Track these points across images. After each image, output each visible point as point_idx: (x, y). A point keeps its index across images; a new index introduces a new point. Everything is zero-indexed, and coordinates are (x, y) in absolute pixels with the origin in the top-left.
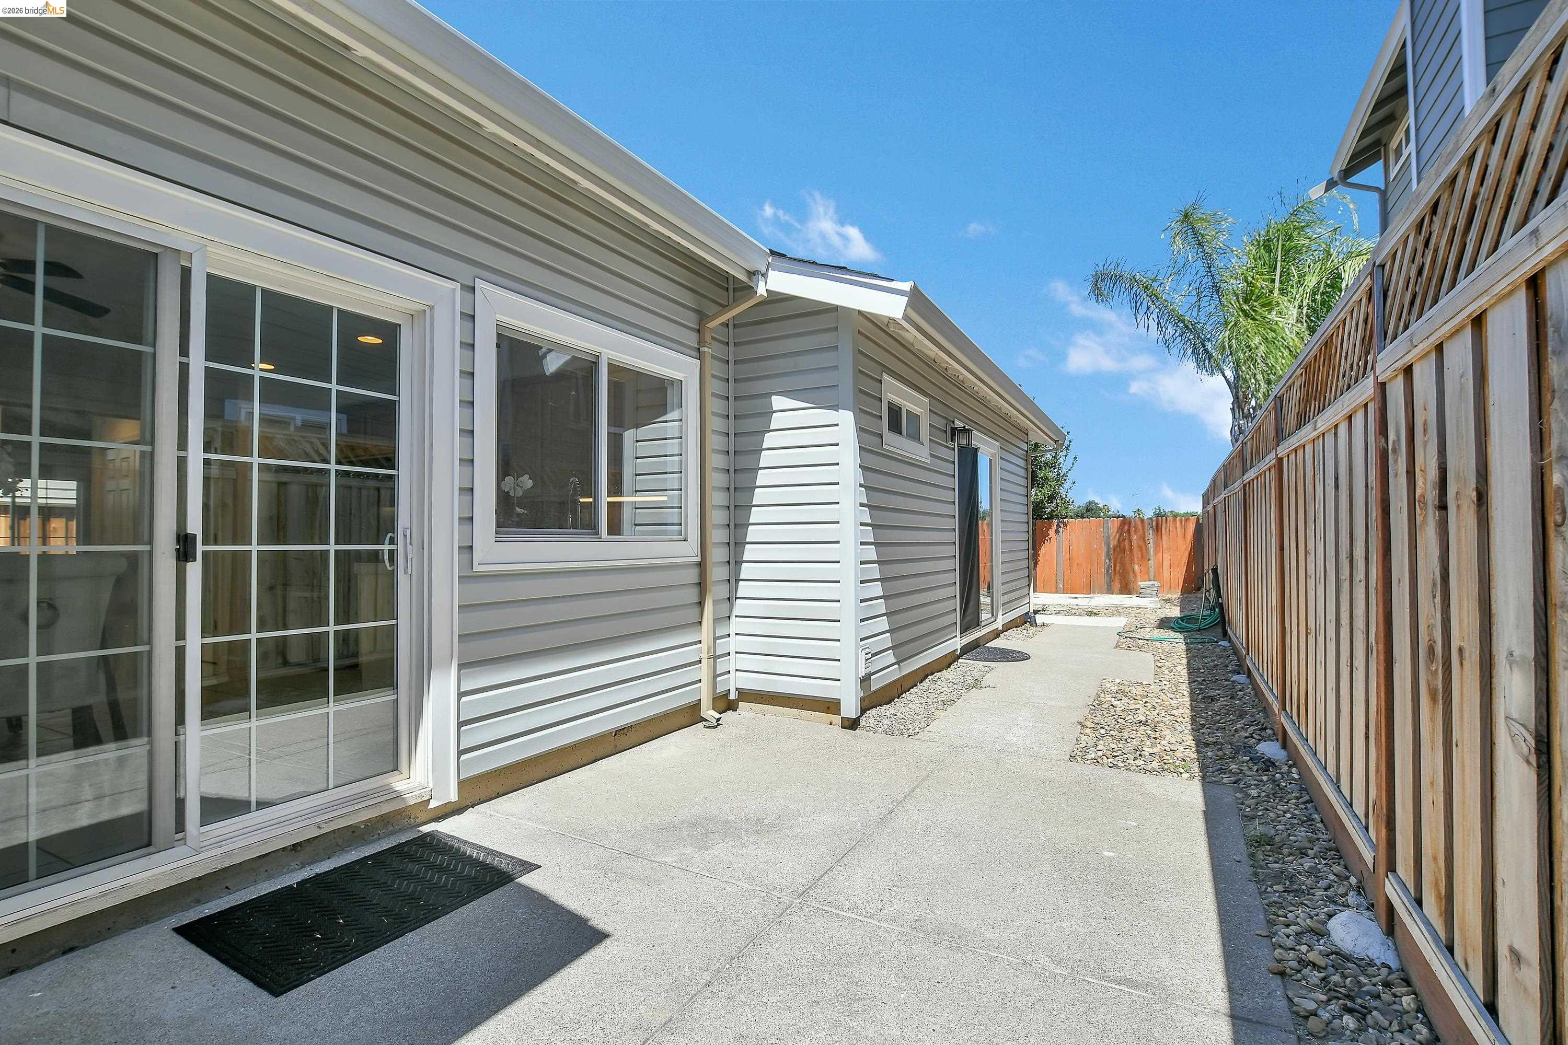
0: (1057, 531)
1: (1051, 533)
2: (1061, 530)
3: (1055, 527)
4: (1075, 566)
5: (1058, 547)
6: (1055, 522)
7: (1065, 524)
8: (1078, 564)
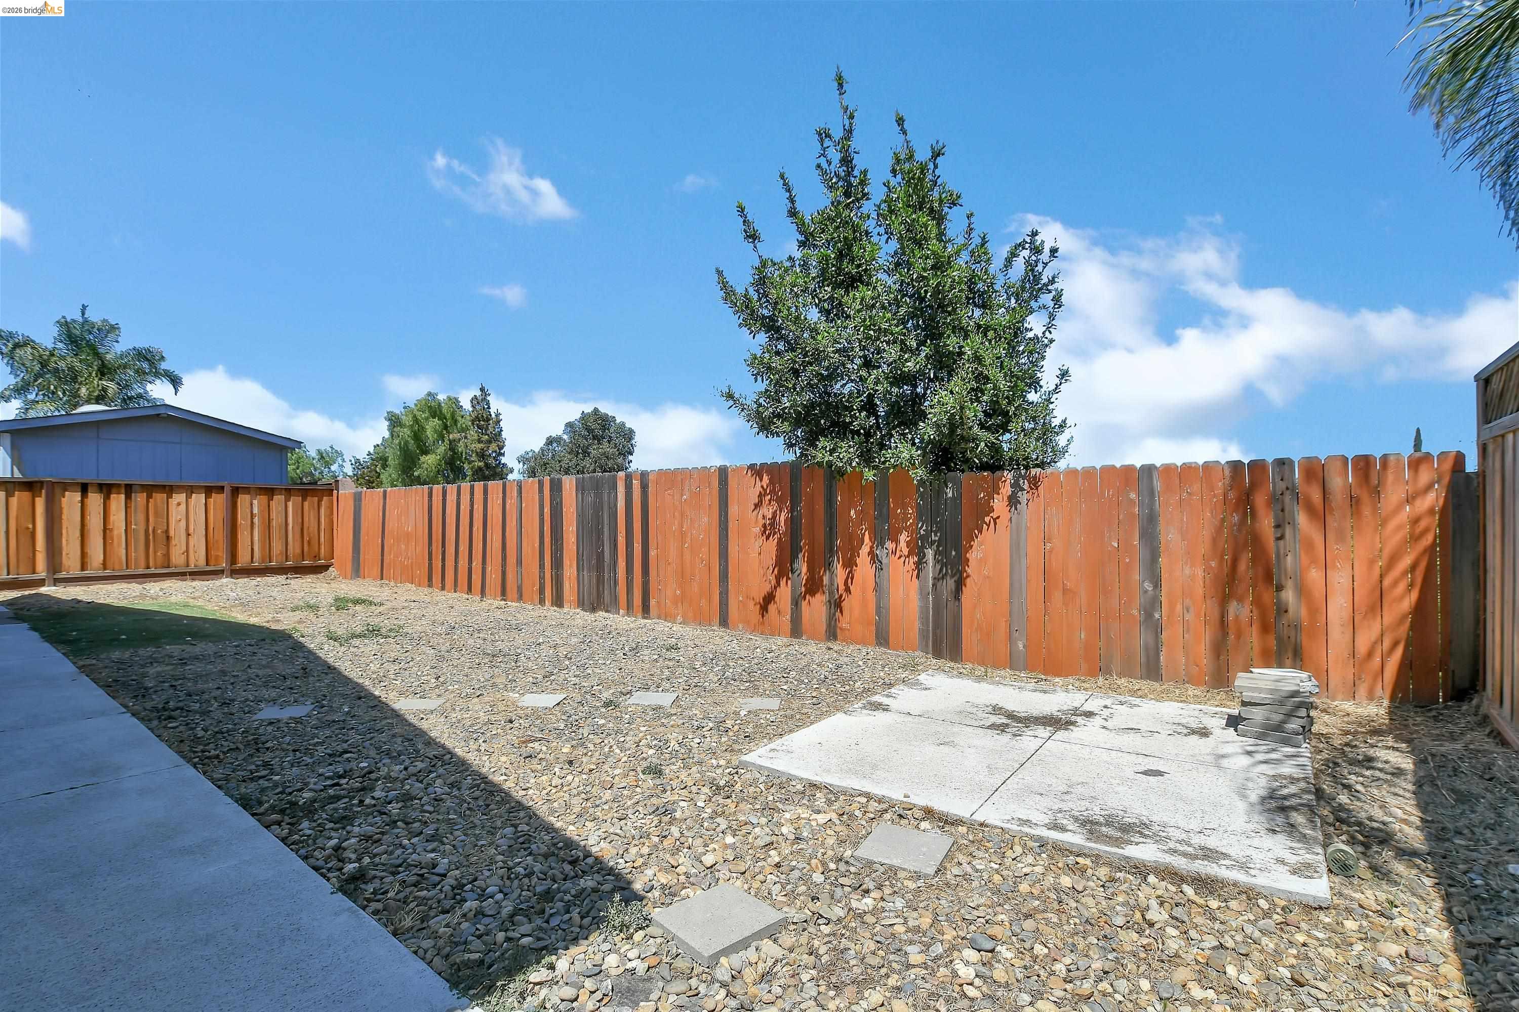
0: (1013, 501)
1: (999, 504)
2: (1023, 497)
3: (1006, 490)
4: (1057, 596)
5: (1016, 547)
6: (1008, 476)
7: (1035, 483)
8: (1065, 591)
